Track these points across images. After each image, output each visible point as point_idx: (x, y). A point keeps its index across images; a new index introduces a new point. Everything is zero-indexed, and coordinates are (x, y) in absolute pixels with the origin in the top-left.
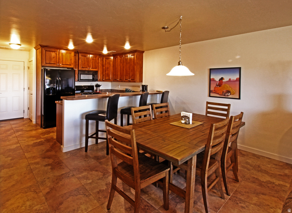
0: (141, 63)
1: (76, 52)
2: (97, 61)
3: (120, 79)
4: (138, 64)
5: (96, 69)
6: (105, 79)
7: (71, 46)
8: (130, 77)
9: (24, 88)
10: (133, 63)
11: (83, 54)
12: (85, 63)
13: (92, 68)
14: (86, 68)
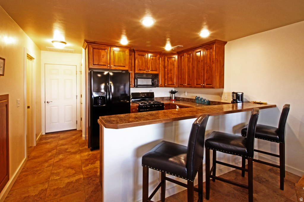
0: (221, 59)
1: (132, 50)
2: (158, 61)
3: (188, 84)
4: (218, 61)
5: (156, 71)
6: (168, 84)
7: (124, 41)
8: (204, 81)
9: (77, 96)
10: (209, 60)
11: (141, 53)
12: (142, 65)
13: (151, 71)
14: (144, 70)
